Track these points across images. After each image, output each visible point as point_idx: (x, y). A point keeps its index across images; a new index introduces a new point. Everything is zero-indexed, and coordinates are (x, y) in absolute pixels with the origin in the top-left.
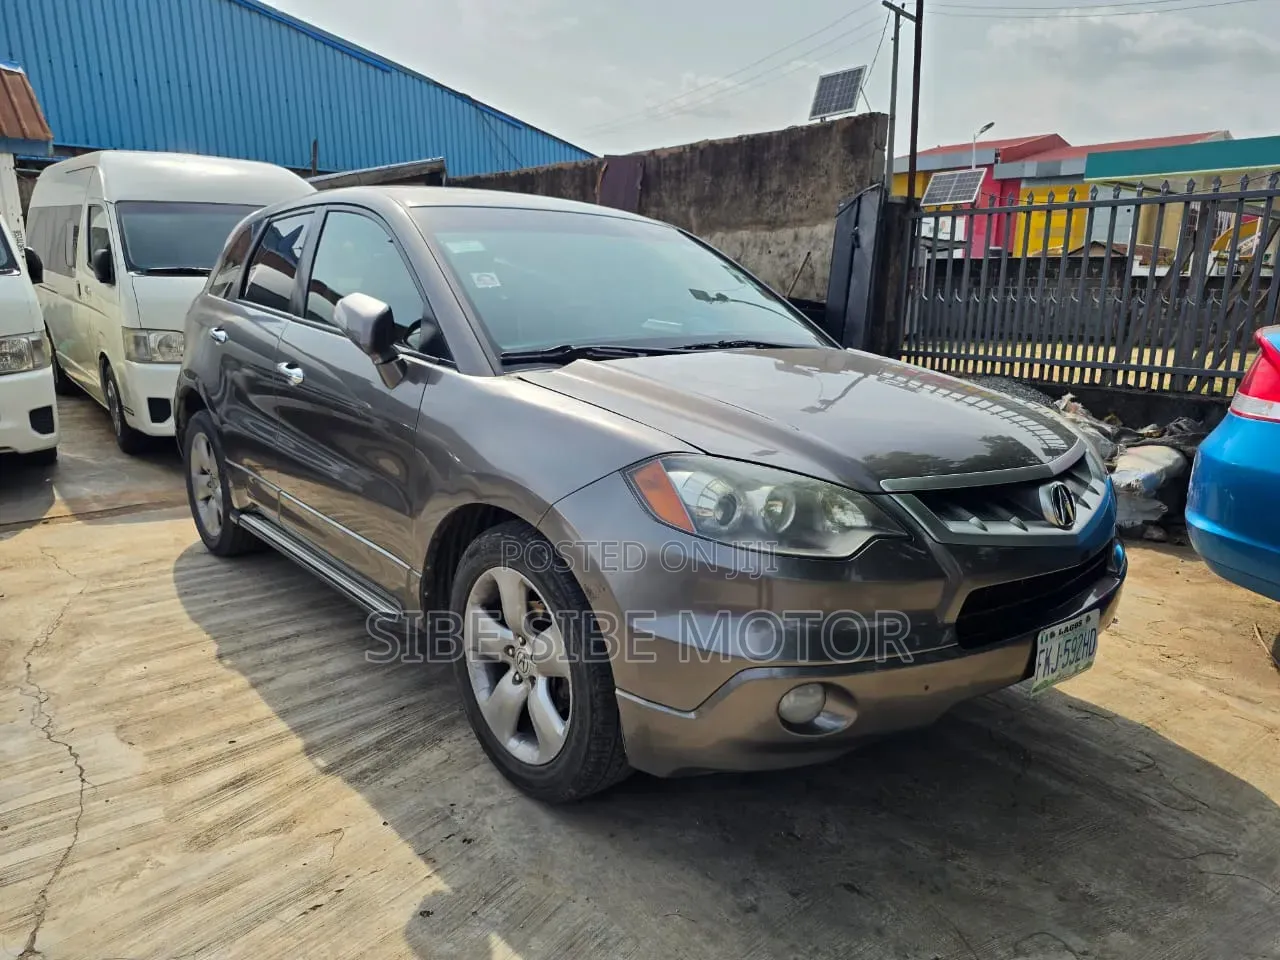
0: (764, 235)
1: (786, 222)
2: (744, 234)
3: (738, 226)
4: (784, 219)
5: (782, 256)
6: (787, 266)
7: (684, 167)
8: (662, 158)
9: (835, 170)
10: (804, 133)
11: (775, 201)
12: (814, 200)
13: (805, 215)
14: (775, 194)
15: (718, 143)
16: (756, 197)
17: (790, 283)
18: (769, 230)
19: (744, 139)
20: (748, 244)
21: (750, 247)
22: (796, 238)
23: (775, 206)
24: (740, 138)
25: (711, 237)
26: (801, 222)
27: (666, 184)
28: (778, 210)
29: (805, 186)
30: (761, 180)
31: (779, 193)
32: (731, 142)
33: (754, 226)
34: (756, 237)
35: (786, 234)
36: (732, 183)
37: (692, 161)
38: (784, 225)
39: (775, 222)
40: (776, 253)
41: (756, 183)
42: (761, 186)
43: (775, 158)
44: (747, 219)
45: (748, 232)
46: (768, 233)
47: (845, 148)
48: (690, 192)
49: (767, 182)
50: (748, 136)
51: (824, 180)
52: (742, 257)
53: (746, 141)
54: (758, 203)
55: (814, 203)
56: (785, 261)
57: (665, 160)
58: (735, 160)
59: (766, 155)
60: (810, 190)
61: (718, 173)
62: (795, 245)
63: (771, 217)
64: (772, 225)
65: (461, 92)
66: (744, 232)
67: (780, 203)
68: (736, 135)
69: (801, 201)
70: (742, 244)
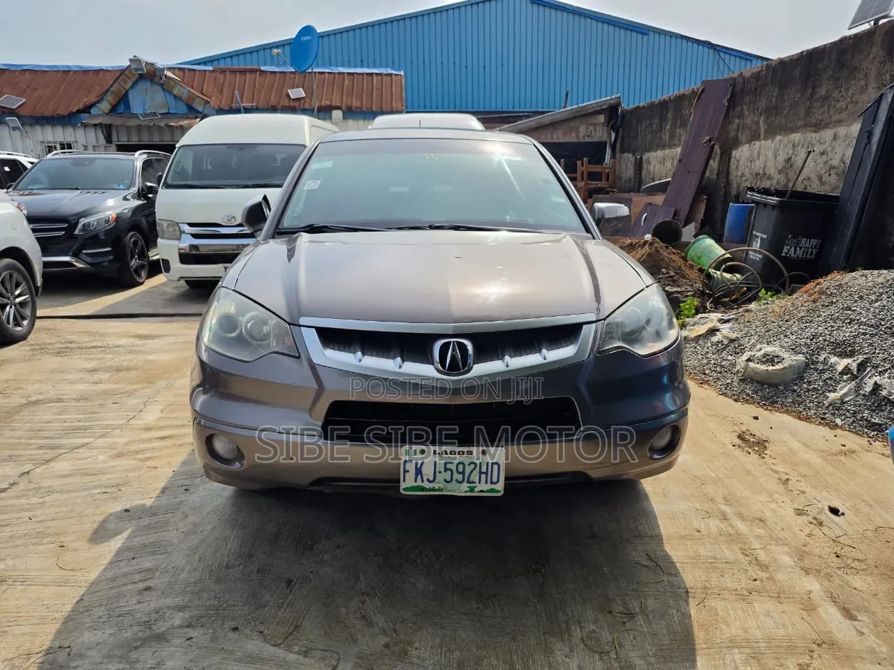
0: (812, 136)
1: (828, 124)
2: (796, 137)
3: (794, 130)
4: (827, 121)
5: (822, 154)
6: (826, 163)
7: (760, 83)
8: (746, 77)
9: (873, 73)
10: (851, 42)
11: (823, 106)
12: (852, 102)
13: (844, 116)
14: (822, 98)
15: (785, 60)
16: (808, 103)
17: (825, 178)
18: (815, 132)
19: (805, 54)
20: (798, 146)
21: (800, 147)
22: (835, 137)
23: (821, 111)
24: (802, 53)
25: (773, 140)
26: (840, 122)
27: (747, 99)
28: (823, 114)
29: (848, 89)
30: (813, 89)
31: (826, 98)
32: (796, 57)
33: (804, 129)
34: (804, 139)
35: (827, 134)
36: (794, 93)
37: (766, 77)
38: (826, 126)
39: (820, 124)
40: (818, 152)
41: (809, 91)
42: (813, 94)
43: (827, 67)
44: (801, 123)
45: (799, 134)
46: (814, 135)
47: (883, 50)
48: (763, 103)
49: (818, 90)
50: (808, 51)
51: (862, 83)
52: (793, 156)
53: (806, 55)
54: (810, 108)
55: (852, 104)
56: (824, 157)
57: (748, 79)
58: (797, 73)
59: (819, 66)
60: (850, 93)
61: (783, 86)
62: (833, 144)
63: (818, 119)
64: (818, 127)
65: (702, 39)
66: (796, 135)
67: (826, 107)
68: (800, 51)
69: (842, 104)
70: (794, 146)
